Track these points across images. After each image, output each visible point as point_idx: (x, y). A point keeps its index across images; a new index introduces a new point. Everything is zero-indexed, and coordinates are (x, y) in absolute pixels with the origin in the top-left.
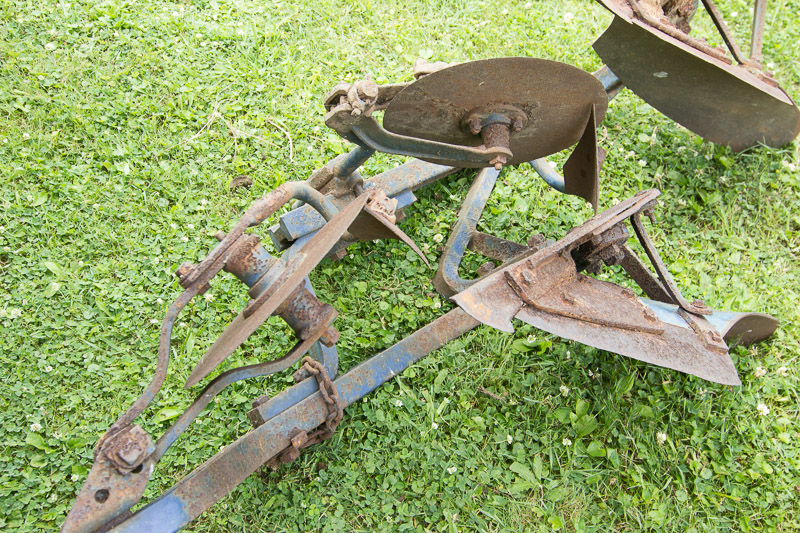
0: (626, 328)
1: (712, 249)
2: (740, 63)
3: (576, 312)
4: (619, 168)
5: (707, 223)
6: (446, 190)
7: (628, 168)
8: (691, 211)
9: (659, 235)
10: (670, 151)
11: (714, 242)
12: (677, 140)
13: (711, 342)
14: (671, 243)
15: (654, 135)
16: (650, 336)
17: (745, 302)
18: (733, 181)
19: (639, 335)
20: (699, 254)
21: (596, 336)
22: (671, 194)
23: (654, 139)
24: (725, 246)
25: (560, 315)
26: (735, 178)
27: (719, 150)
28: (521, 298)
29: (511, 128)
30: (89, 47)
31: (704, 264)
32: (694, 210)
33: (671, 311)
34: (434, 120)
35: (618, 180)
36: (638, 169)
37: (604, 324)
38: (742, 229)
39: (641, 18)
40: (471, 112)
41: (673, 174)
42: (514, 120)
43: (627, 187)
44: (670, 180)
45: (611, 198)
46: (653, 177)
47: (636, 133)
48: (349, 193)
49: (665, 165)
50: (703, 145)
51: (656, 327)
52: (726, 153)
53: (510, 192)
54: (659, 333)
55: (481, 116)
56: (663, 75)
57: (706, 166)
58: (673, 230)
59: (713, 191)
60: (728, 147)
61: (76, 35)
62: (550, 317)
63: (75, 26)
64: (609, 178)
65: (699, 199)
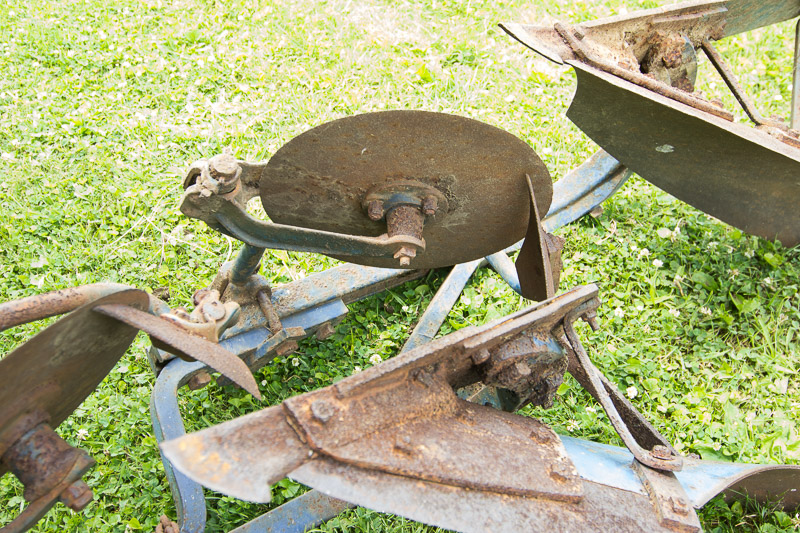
0: (510, 492)
1: (746, 372)
2: (758, 124)
3: (412, 466)
4: (629, 271)
5: (741, 338)
6: (399, 300)
7: (639, 270)
8: (721, 323)
9: (673, 355)
10: (698, 248)
11: (751, 363)
12: (709, 234)
13: (669, 515)
14: (689, 366)
15: (677, 229)
16: (554, 507)
17: (790, 447)
18: (781, 283)
19: (532, 505)
20: (728, 380)
21: (444, 507)
22: (695, 301)
23: (678, 235)
24: (766, 369)
25: (381, 471)
26: (784, 279)
27: (764, 245)
28: (306, 444)
29: (422, 210)
30: (46, 155)
31: (735, 394)
32: (724, 322)
33: (619, 463)
34: (326, 205)
35: (624, 286)
36: (652, 270)
37: (466, 486)
38: (792, 345)
39: (586, 61)
40: (368, 192)
41: (699, 277)
42: (424, 201)
43: (635, 293)
44: (695, 284)
45: (614, 308)
46: (672, 280)
47: (655, 228)
48: (251, 304)
49: (689, 266)
50: (744, 239)
51: (565, 491)
52: (775, 249)
53: (482, 301)
54: (576, 502)
55: (381, 197)
56: (667, 149)
57: (746, 265)
58: (694, 349)
59: (753, 296)
60: (776, 241)
61: (39, 143)
62: (362, 477)
63: (39, 135)
64: (613, 282)
65: (733, 309)
